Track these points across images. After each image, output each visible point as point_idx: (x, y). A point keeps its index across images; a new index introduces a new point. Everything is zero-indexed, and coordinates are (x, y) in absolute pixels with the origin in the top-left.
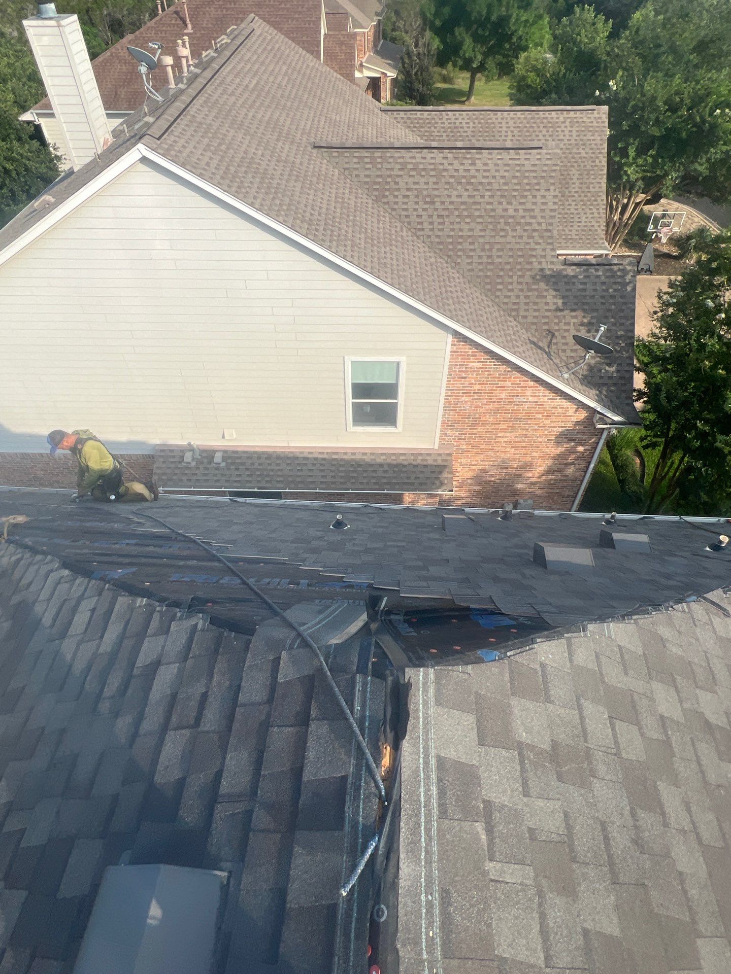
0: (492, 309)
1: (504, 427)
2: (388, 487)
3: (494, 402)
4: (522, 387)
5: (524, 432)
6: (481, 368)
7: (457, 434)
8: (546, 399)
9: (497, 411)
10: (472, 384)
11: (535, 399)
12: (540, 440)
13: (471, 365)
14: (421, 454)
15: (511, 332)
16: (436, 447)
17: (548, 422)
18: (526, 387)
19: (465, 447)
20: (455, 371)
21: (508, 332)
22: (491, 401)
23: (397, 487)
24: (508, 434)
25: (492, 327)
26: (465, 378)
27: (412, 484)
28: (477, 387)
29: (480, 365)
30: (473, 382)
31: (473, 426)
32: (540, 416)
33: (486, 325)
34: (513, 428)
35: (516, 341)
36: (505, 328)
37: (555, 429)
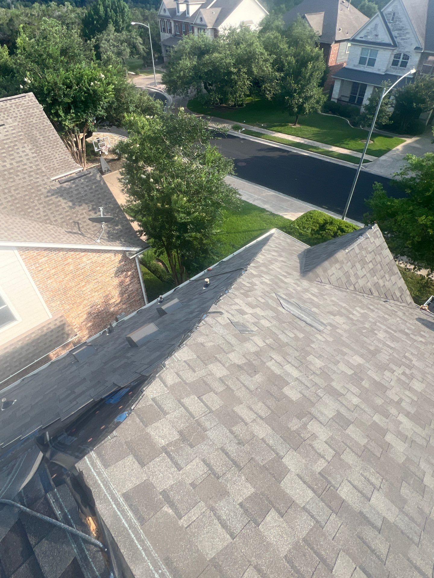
0: (33, 225)
1: (83, 284)
2: (36, 357)
3: (69, 274)
4: (79, 258)
5: (96, 281)
6: (48, 260)
7: (59, 303)
8: (96, 258)
9: (73, 278)
10: (49, 271)
11: (90, 261)
12: (107, 280)
13: (40, 261)
14: (44, 326)
15: (53, 232)
16: (51, 317)
17: (105, 269)
18: (81, 257)
19: (68, 307)
20: (33, 269)
21: (51, 233)
22: (66, 275)
23: (41, 354)
24: (88, 287)
25: (40, 235)
26: (42, 269)
27: (50, 346)
28: (53, 271)
29: (46, 258)
30: (48, 269)
31: (65, 293)
32: (99, 268)
33: (35, 235)
34: (88, 282)
35: (59, 236)
36: (48, 231)
37: (111, 270)
